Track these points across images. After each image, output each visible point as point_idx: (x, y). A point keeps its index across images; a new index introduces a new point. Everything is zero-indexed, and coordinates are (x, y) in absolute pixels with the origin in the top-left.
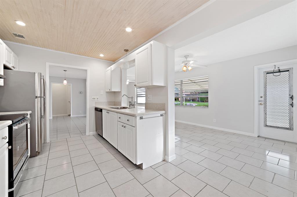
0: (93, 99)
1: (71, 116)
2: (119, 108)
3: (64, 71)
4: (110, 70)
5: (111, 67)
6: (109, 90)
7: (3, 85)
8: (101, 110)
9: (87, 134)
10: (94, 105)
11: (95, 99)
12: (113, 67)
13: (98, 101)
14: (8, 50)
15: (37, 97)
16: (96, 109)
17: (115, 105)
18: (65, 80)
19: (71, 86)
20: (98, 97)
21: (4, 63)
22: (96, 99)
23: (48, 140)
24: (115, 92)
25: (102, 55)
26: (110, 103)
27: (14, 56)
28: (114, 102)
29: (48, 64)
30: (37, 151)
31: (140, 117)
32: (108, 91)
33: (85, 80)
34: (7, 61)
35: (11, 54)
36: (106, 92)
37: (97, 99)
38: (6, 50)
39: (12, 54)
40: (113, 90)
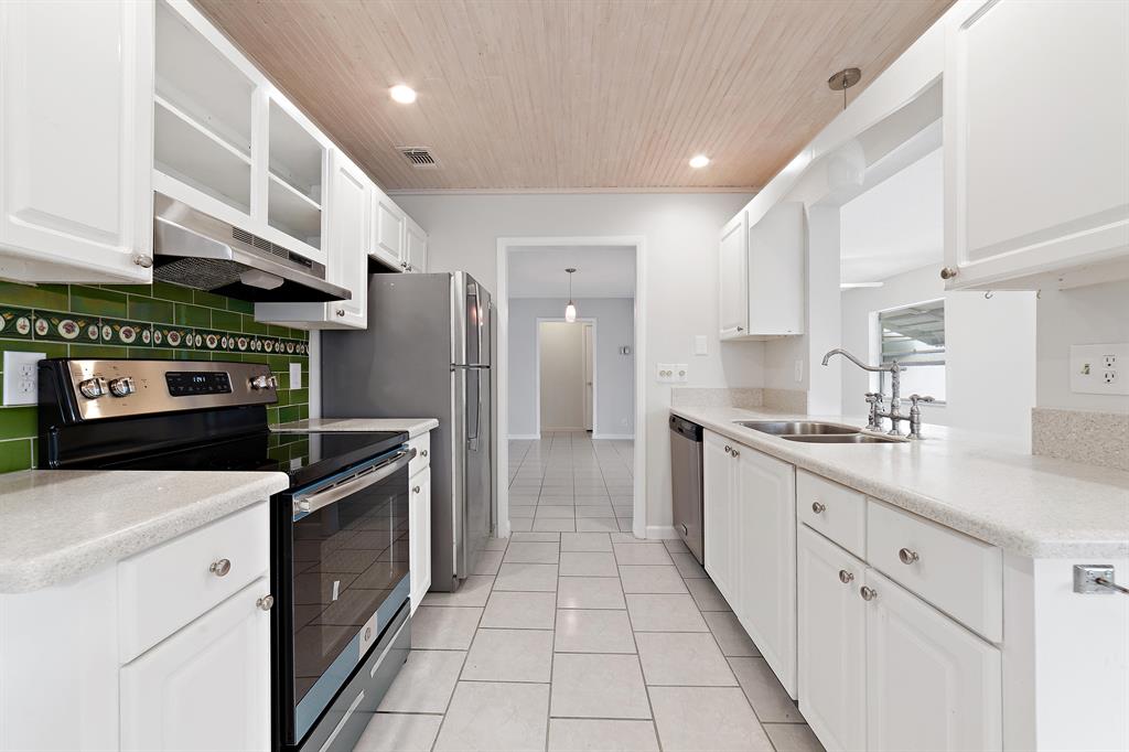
0: (662, 373)
1: (595, 435)
2: (798, 432)
3: (568, 271)
4: (742, 227)
5: (746, 208)
6: (739, 329)
7: (363, 324)
8: (698, 432)
9: (639, 527)
10: (668, 405)
11: (669, 374)
12: (756, 207)
13: (685, 383)
14: (384, 207)
15: (455, 367)
16: (676, 422)
17: (766, 407)
18: (570, 303)
19: (594, 329)
20: (683, 366)
21: (372, 253)
22: (675, 377)
23: (504, 527)
24: (765, 342)
25: (699, 162)
26: (743, 397)
27: (409, 230)
28: (763, 390)
29: (502, 244)
30: (455, 572)
31: (1077, 571)
32: (733, 333)
33: (629, 302)
34: (382, 245)
35: (400, 224)
36: (722, 341)
37: (682, 373)
38: (380, 209)
39: (405, 221)
40: (758, 329)
